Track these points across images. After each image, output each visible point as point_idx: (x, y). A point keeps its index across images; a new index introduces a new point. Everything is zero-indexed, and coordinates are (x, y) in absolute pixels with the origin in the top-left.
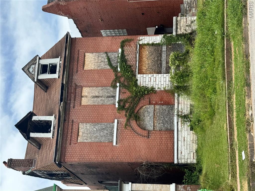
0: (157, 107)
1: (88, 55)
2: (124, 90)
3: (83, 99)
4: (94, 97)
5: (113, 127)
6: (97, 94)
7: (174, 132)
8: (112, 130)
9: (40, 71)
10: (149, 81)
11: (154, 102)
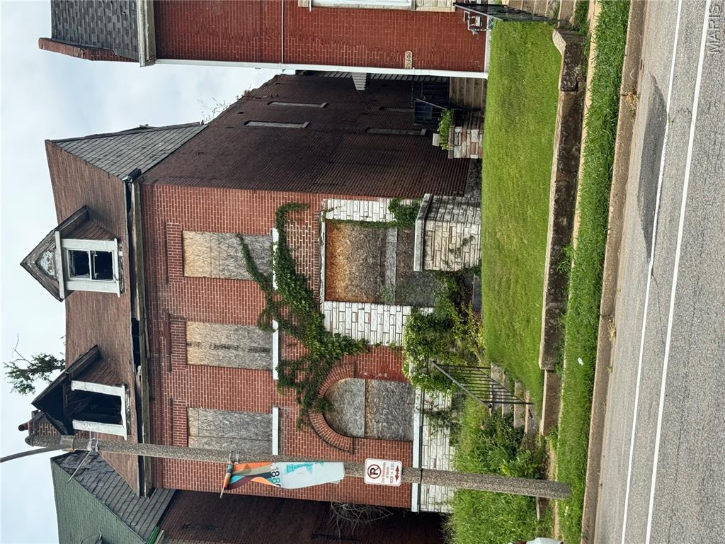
0: (374, 383)
1: (191, 237)
2: (290, 338)
3: (190, 349)
4: (216, 347)
5: (270, 422)
6: (224, 341)
7: (412, 445)
8: (268, 427)
9: (69, 269)
10: (354, 320)
11: (366, 374)
